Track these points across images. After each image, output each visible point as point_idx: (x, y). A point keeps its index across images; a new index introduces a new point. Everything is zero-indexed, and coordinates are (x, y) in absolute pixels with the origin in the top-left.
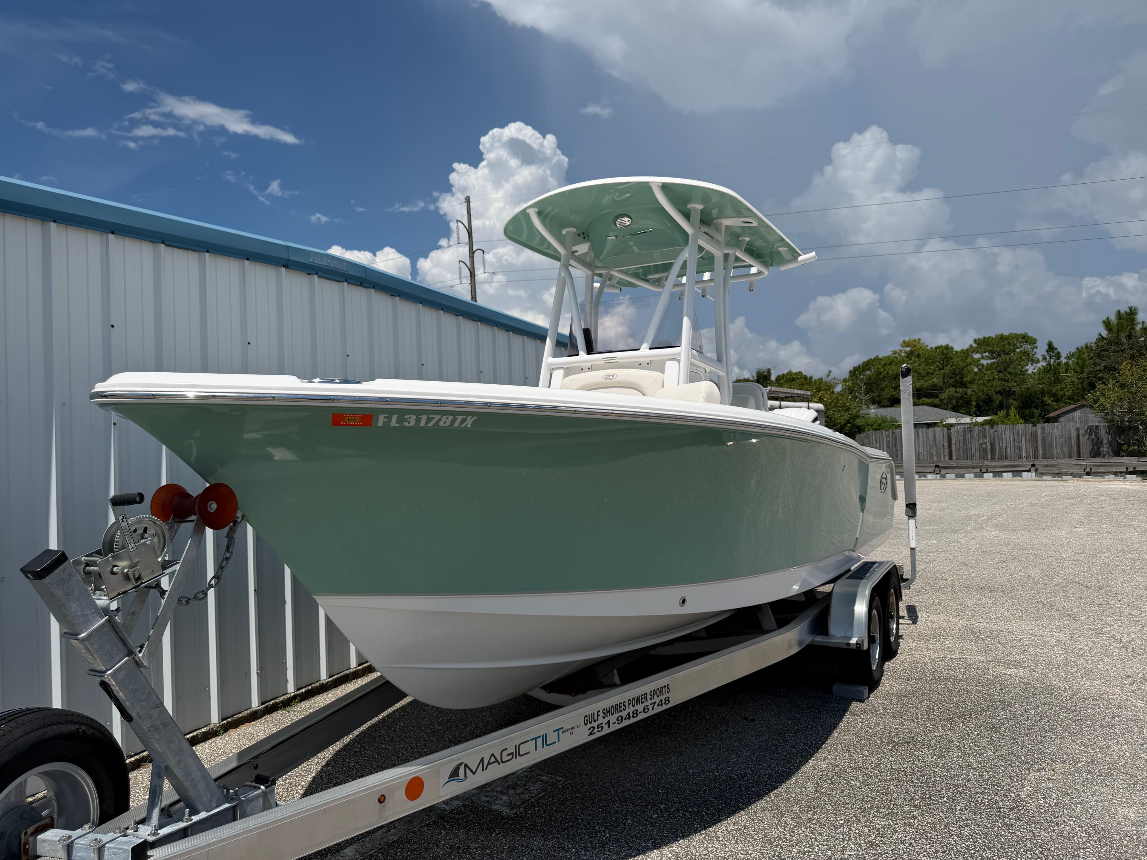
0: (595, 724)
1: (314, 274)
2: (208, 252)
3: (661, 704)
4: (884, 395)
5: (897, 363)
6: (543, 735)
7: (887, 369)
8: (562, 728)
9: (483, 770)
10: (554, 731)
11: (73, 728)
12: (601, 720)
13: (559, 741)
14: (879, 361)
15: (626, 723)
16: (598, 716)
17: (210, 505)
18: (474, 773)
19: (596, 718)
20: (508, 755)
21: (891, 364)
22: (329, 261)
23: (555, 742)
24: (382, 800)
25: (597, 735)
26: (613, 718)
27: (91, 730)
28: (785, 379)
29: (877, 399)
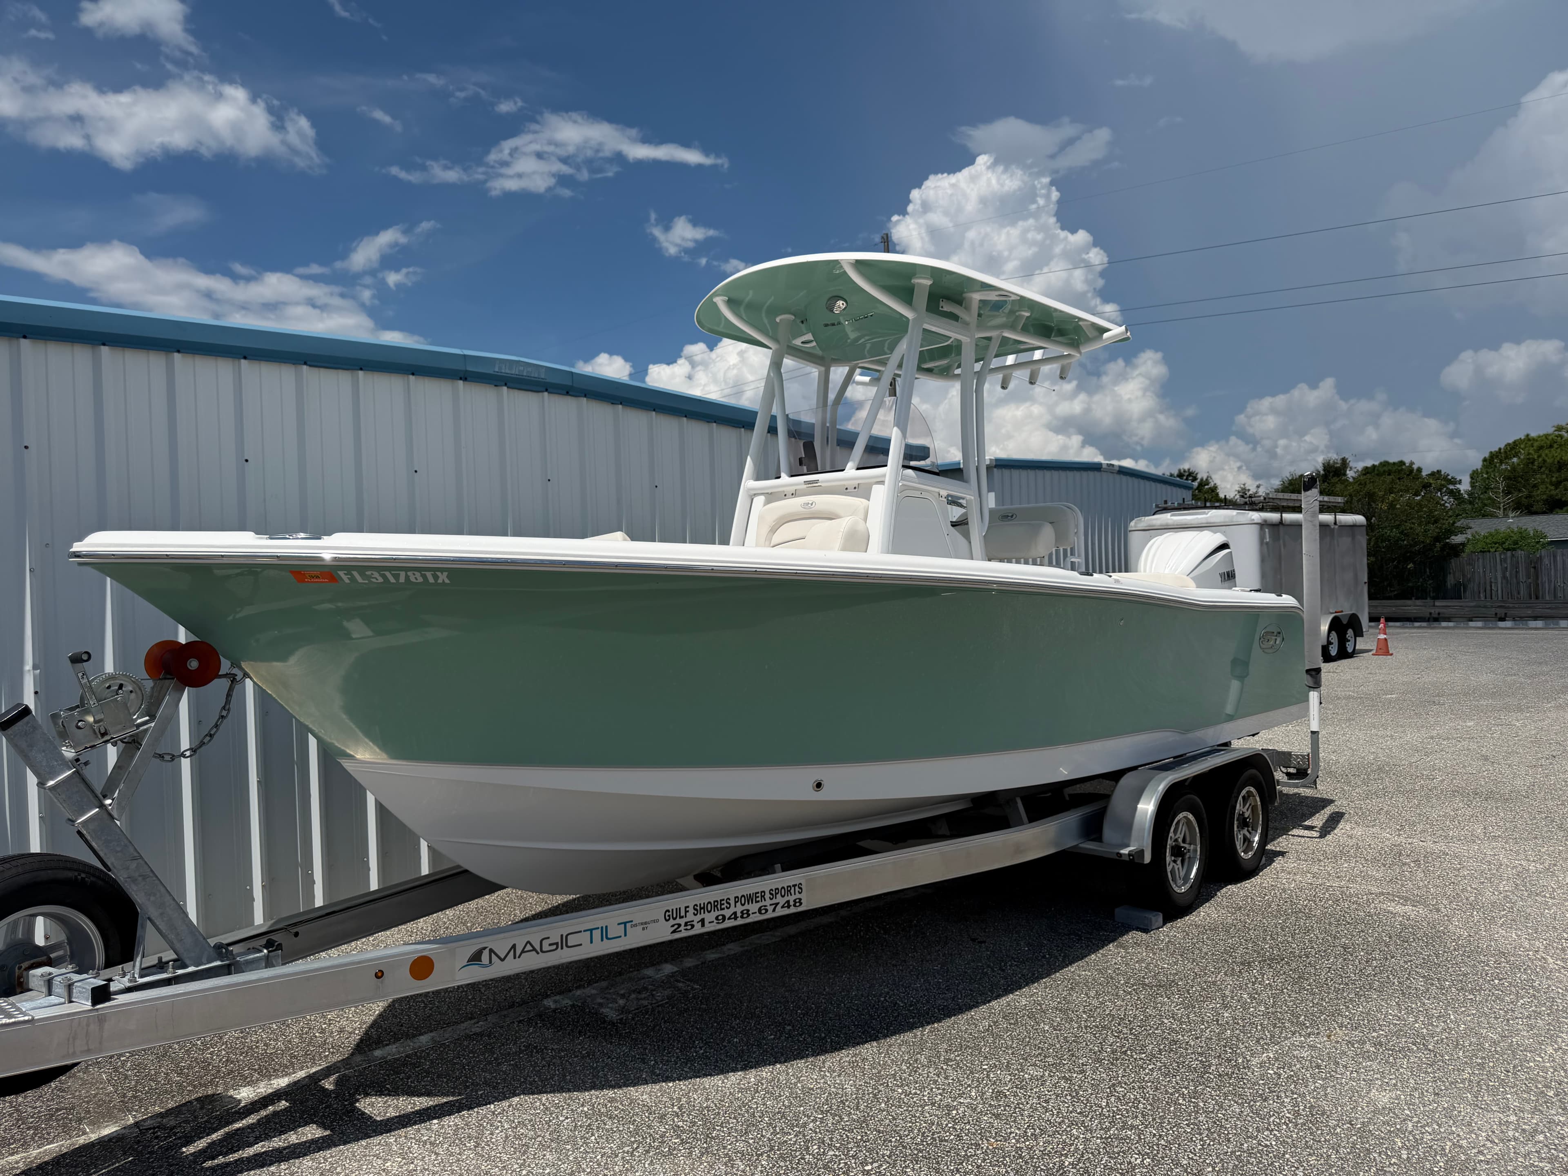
0: (682, 922)
1: (502, 386)
2: (361, 369)
3: (788, 905)
4: (1538, 495)
5: (1561, 445)
6: (602, 928)
7: (1543, 455)
8: (632, 921)
9: (515, 958)
10: (619, 924)
11: (70, 874)
12: (690, 917)
13: (625, 935)
14: (1530, 443)
15: (729, 924)
16: (686, 912)
17: (191, 662)
18: (502, 960)
19: (683, 914)
20: (550, 945)
21: (1551, 446)
22: (521, 368)
23: (620, 937)
24: (379, 975)
25: (683, 934)
26: (710, 917)
27: (92, 879)
28: (1376, 472)
29: (1525, 501)
